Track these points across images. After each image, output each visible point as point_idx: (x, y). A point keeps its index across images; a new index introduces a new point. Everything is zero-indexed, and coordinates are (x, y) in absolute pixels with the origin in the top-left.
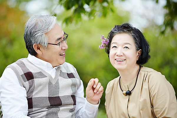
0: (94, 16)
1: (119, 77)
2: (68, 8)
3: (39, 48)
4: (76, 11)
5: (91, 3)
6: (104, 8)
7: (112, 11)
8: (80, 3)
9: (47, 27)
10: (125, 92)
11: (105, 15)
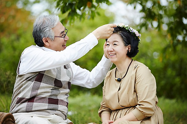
0: (84, 18)
1: (116, 68)
2: (64, 12)
3: (47, 41)
4: (69, 14)
5: (82, 8)
6: (92, 12)
7: (99, 14)
8: (73, 8)
9: (52, 24)
10: (117, 79)
11: (93, 17)
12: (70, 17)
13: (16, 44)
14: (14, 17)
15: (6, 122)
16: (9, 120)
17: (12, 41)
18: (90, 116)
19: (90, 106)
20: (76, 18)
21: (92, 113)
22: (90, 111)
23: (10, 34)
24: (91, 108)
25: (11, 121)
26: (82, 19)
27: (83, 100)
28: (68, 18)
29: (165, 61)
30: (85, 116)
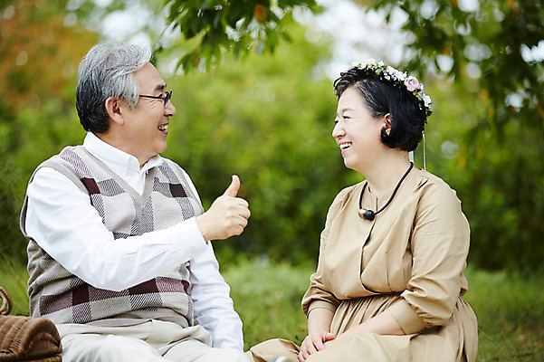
0: (247, 51)
1: (364, 182)
2: (189, 34)
3: (116, 111)
5: (240, 23)
8: (216, 22)
10: (365, 212)
11: (271, 47)
12: (208, 48)
13: (59, 125)
14: (52, 52)
15: (36, 343)
16: (44, 339)
17: (50, 118)
18: (268, 321)
19: (267, 294)
20: (223, 49)
21: (274, 315)
22: (268, 308)
23: (43, 99)
24: (269, 301)
25: (48, 339)
26: (242, 53)
27: (248, 280)
28: (202, 52)
29: (475, 166)
30: (253, 322)
